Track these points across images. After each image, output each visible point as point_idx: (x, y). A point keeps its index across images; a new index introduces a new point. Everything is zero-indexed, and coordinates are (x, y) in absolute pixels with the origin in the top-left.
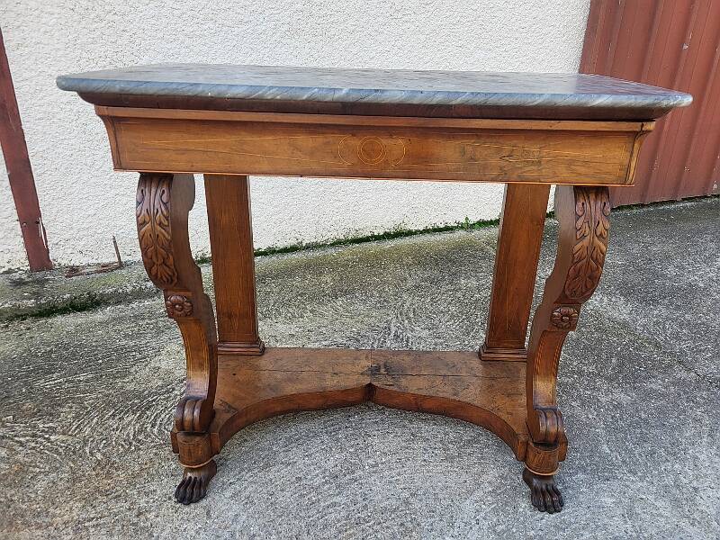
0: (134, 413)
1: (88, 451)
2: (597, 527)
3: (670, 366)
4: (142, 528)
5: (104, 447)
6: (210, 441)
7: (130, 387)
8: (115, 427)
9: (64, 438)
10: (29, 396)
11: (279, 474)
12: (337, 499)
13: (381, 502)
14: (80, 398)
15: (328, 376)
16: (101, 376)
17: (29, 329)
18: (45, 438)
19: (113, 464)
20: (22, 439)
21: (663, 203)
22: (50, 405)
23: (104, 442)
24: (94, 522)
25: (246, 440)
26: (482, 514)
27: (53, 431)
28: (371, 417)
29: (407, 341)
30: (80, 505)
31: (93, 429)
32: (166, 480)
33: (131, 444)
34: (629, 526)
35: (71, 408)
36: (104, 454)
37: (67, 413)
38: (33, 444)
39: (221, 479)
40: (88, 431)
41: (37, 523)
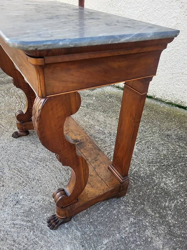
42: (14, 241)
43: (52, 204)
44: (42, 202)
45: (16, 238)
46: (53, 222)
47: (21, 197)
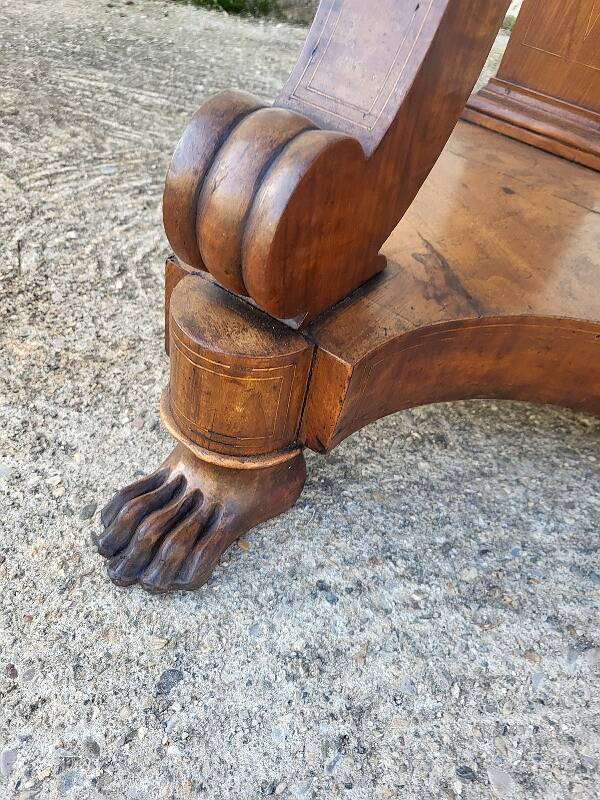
1: (18, 236)
5: (61, 247)
6: (307, 377)
8: (122, 215)
14: (108, 128)
16: (180, 111)
19: (37, 299)
23: (72, 234)
25: (442, 440)
31: (76, 197)
32: (126, 432)
33: (122, 271)
35: (74, 135)
37: (57, 140)
40: (61, 192)
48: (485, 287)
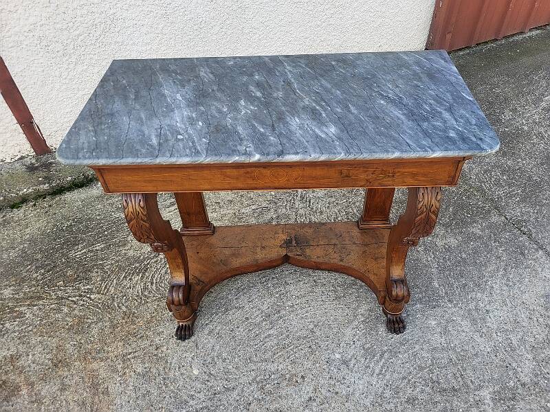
0: (138, 275)
1: (116, 306)
2: (425, 341)
3: (489, 211)
4: (161, 358)
5: (126, 302)
6: (191, 306)
7: (131, 253)
8: (128, 286)
9: (99, 296)
10: (68, 264)
11: (235, 315)
12: (271, 332)
13: (297, 332)
14: (101, 264)
15: (258, 250)
16: (110, 245)
17: (50, 206)
18: (87, 297)
19: (134, 314)
20: (74, 299)
21: (513, 35)
22: (83, 272)
23: (125, 298)
24: (132, 355)
26: (357, 337)
27: (90, 291)
28: (287, 269)
29: (310, 202)
30: (121, 344)
31: (116, 289)
32: (168, 324)
33: (141, 298)
34: (443, 340)
35: (97, 273)
36: (127, 307)
37: (96, 276)
38: (82, 302)
39: (200, 321)
40: (112, 290)
41: (100, 358)
42: (404, 378)
43: (368, 320)
44: (358, 332)
45: (401, 376)
46: (399, 325)
47: (338, 356)
48: (203, 278)
